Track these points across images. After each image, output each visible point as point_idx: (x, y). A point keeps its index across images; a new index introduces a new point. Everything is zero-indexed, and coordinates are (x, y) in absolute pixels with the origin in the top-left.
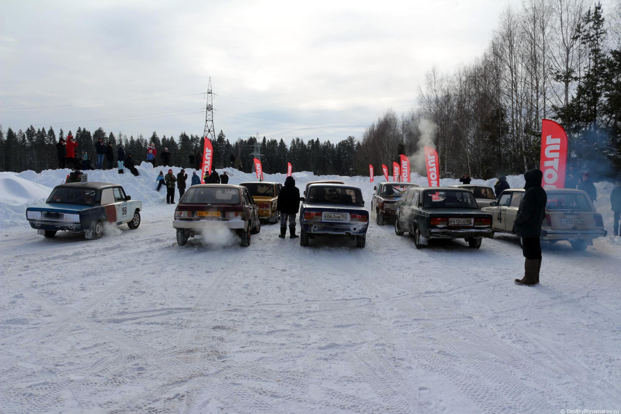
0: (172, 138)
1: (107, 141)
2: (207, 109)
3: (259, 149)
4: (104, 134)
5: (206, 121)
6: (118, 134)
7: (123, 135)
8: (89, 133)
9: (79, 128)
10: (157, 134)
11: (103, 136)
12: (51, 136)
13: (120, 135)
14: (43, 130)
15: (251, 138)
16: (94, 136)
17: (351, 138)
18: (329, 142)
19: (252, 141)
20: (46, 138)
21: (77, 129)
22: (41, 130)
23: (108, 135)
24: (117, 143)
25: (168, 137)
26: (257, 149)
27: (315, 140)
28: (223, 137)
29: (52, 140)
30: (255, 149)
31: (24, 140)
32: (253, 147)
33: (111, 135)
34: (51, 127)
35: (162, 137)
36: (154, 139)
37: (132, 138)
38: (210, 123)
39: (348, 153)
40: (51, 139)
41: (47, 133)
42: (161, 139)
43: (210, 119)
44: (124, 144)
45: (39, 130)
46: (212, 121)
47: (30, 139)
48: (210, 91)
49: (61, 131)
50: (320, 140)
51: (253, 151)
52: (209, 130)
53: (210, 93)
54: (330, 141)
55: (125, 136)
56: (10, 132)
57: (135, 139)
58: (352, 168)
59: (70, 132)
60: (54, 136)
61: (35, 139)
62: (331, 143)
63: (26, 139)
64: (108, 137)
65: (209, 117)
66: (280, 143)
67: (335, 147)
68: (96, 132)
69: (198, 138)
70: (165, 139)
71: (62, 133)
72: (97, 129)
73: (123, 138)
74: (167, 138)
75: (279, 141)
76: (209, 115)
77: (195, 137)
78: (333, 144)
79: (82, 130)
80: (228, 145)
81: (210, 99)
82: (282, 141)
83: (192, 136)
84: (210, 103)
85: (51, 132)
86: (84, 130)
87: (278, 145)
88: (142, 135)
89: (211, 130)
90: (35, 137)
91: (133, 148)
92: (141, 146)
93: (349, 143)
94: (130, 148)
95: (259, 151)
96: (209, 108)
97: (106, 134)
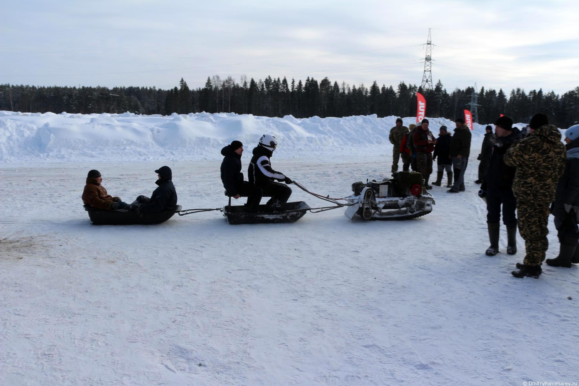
0: (391, 87)
1: (332, 89)
2: (426, 59)
3: (477, 99)
4: (330, 82)
5: (425, 71)
6: (342, 83)
7: (346, 84)
8: (316, 82)
9: (308, 77)
10: (377, 83)
11: (329, 85)
12: (284, 85)
13: (344, 84)
14: (279, 79)
15: (469, 88)
16: (321, 85)
18: (553, 93)
19: (470, 91)
20: (280, 86)
21: (306, 79)
22: (277, 80)
23: (332, 84)
24: (341, 91)
25: (388, 86)
26: (474, 99)
27: (537, 91)
28: (440, 87)
29: (286, 88)
30: (472, 99)
31: (263, 89)
32: (470, 97)
33: (336, 84)
34: (285, 77)
35: (382, 86)
36: (374, 88)
37: (354, 86)
38: (428, 74)
40: (284, 88)
41: (281, 82)
42: (380, 88)
43: (428, 69)
44: (346, 92)
45: (275, 79)
46: (430, 71)
47: (268, 87)
48: (429, 42)
49: (293, 80)
50: (543, 91)
51: (470, 101)
52: (427, 80)
53: (429, 44)
54: (554, 91)
55: (348, 85)
56: (253, 82)
59: (300, 81)
60: (287, 85)
61: (271, 87)
62: (556, 93)
63: (265, 87)
64: (333, 86)
65: (428, 68)
66: (499, 94)
68: (322, 81)
69: (416, 87)
70: (385, 88)
71: (293, 82)
72: (323, 78)
73: (346, 87)
75: (498, 92)
76: (428, 65)
78: (558, 95)
79: (310, 79)
80: (446, 95)
81: (429, 50)
82: (501, 91)
83: (410, 85)
84: (428, 54)
85: (285, 81)
86: (312, 80)
87: (497, 95)
89: (429, 80)
90: (271, 86)
91: (355, 96)
92: (362, 94)
93: (576, 94)
94: (352, 96)
95: (476, 102)
96: (428, 59)
97: (331, 83)
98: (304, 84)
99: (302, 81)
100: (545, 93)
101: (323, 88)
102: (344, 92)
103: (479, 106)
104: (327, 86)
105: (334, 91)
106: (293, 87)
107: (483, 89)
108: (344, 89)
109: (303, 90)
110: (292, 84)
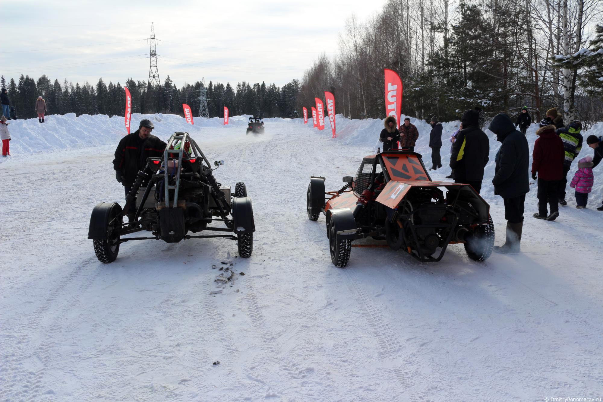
0: (118, 84)
1: (52, 88)
2: (151, 54)
3: (205, 93)
4: (49, 81)
5: (151, 66)
6: (64, 81)
7: (69, 83)
8: (33, 81)
9: (22, 75)
10: (103, 80)
11: (48, 83)
13: (66, 82)
15: (198, 82)
16: (38, 84)
17: (295, 81)
18: (274, 85)
19: (199, 85)
21: (20, 77)
23: (52, 83)
24: (63, 90)
25: (115, 84)
26: (203, 93)
27: (261, 84)
28: (170, 82)
30: (201, 93)
32: (199, 92)
33: (56, 82)
35: (109, 83)
36: (101, 85)
37: (78, 84)
38: (154, 69)
39: (292, 96)
42: (107, 86)
43: (154, 65)
44: (70, 91)
46: (157, 66)
48: (153, 37)
49: (3, 78)
50: (265, 83)
51: (199, 96)
52: (154, 76)
53: (153, 39)
55: (71, 83)
57: (81, 86)
58: (296, 110)
59: (12, 79)
62: (277, 86)
64: (54, 84)
65: (154, 63)
66: (227, 87)
67: (281, 90)
68: (40, 80)
69: (145, 84)
70: (112, 85)
71: (3, 81)
72: (41, 76)
73: (68, 85)
74: (113, 85)
75: (225, 86)
76: (153, 61)
77: (142, 83)
78: (279, 88)
79: (25, 77)
80: (175, 91)
81: (153, 44)
82: (228, 85)
83: (139, 82)
84: (153, 49)
86: (27, 78)
87: (225, 89)
88: (88, 81)
89: (156, 75)
91: (79, 95)
92: (88, 93)
93: (293, 86)
94: (76, 95)
95: (205, 96)
96: (153, 54)
97: (51, 81)
98: (17, 83)
99: (14, 80)
100: (267, 86)
101: (41, 87)
102: (66, 92)
103: (209, 100)
104: (46, 86)
105: (55, 90)
106: (4, 86)
107: (211, 84)
108: (66, 88)
109: (18, 90)
110: (2, 83)
